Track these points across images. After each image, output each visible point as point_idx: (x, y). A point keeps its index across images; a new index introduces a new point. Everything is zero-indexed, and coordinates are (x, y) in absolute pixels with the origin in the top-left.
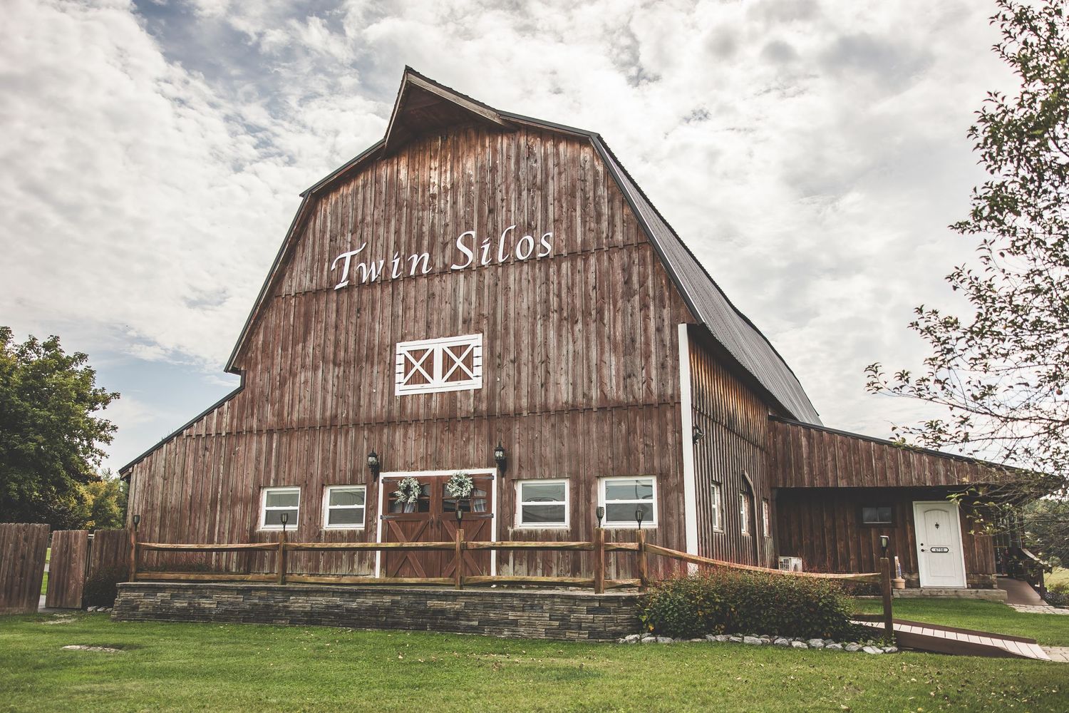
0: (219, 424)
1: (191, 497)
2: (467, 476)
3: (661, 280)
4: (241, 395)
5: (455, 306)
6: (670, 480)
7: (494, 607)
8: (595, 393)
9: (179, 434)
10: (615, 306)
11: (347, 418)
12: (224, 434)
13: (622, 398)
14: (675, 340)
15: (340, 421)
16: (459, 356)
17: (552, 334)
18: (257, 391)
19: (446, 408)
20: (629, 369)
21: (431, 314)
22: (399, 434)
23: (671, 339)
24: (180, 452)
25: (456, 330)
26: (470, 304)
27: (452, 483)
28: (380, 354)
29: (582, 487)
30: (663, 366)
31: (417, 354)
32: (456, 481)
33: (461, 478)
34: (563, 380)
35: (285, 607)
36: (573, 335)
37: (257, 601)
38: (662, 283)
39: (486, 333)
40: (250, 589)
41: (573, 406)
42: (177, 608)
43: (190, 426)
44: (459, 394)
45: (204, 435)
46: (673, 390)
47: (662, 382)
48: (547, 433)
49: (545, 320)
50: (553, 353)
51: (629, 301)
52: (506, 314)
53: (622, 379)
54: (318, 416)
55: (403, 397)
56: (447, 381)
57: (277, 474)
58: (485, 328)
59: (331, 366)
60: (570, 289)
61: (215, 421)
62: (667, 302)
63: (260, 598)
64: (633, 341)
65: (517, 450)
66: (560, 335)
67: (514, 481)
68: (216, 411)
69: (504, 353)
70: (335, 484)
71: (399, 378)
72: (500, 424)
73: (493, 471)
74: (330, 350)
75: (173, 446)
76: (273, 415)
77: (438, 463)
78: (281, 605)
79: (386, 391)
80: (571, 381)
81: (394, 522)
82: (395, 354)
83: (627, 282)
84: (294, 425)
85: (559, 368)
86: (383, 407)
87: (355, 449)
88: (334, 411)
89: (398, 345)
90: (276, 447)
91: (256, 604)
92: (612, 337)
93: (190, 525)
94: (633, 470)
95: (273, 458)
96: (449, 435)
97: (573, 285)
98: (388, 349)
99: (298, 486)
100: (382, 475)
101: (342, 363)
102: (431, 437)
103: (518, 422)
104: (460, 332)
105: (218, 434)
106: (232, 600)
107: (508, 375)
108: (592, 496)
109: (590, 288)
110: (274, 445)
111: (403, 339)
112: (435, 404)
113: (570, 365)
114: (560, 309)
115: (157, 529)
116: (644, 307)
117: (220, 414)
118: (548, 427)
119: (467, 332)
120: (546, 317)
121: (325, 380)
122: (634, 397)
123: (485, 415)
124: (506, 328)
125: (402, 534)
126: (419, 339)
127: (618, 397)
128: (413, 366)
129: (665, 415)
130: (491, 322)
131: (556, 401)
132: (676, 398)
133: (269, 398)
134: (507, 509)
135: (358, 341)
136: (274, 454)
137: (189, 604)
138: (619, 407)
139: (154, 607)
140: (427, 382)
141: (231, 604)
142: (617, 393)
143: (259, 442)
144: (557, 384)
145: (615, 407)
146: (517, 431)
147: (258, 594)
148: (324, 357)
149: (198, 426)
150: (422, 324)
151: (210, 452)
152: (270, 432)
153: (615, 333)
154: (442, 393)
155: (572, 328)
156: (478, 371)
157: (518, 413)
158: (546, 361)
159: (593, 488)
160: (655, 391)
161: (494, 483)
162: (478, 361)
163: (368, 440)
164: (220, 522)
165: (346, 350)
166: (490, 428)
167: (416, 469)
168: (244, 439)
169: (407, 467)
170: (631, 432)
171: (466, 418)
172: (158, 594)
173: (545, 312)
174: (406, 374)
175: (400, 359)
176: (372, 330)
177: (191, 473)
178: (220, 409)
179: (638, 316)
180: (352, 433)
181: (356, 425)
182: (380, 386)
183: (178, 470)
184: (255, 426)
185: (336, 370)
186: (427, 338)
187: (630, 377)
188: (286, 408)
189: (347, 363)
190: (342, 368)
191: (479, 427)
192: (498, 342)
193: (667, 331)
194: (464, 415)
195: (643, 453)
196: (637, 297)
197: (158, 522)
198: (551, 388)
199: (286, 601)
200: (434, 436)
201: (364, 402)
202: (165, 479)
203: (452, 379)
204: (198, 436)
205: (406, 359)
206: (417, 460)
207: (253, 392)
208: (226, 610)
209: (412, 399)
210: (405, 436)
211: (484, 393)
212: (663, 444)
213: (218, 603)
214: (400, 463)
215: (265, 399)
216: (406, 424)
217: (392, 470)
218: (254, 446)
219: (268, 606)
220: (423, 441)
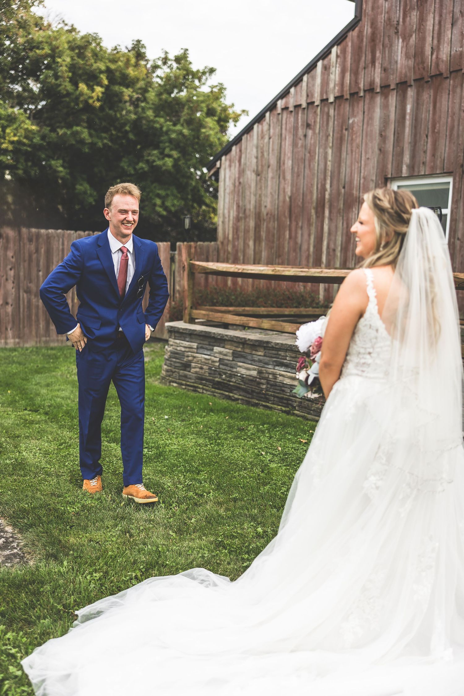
0: (325, 83)
1: (290, 198)
4: (355, 33)
9: (272, 107)
12: (331, 99)
18: (381, 19)
24: (274, 133)
42: (242, 377)
43: (285, 94)
45: (304, 105)
57: (413, 157)
61: (318, 81)
68: (320, 64)
75: (265, 127)
76: (407, 56)
84: (443, 68)
90: (412, 110)
93: (290, 237)
95: (407, 130)
99: (449, 173)
105: (324, 101)
110: (409, 108)
115: (251, 243)
117: (326, 68)
133: (400, 28)
136: (408, 123)
137: (260, 372)
139: (210, 369)
143: (385, 106)
149: (296, 92)
151: (314, 130)
152: (403, 86)
164: (330, 234)
168: (361, 104)
172: (216, 349)
177: (289, 163)
178: (326, 61)
183: (273, 161)
184: (378, 80)
188: (429, 39)
197: (252, 234)
202: (258, 174)
204: (298, 107)
207: (373, 24)
215: (393, 31)
218: (378, 113)
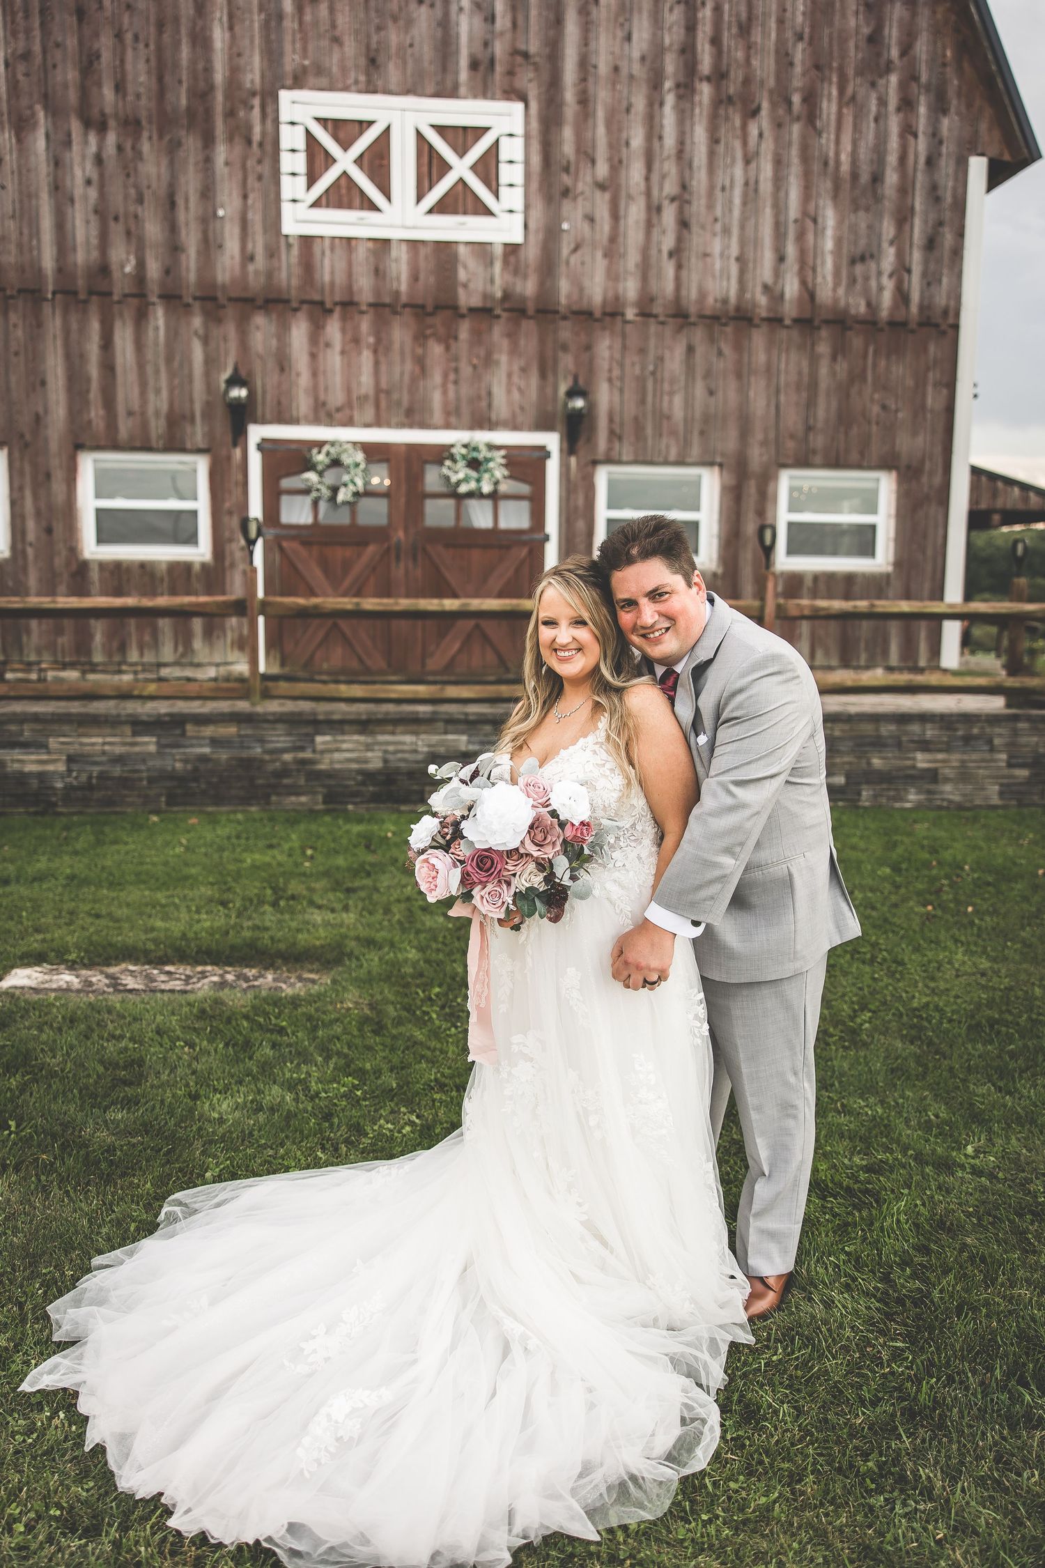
2: (491, 447)
3: (944, 48)
5: (446, 14)
6: (925, 479)
7: (878, 743)
8: (791, 288)
10: (842, 91)
11: (140, 276)
13: (842, 303)
14: (960, 191)
15: (120, 286)
16: (461, 152)
17: (700, 134)
19: (428, 279)
20: (863, 242)
21: (379, 28)
22: (299, 333)
23: (954, 189)
25: (449, 84)
26: (491, 19)
27: (454, 461)
28: (230, 114)
29: (751, 488)
30: (931, 244)
31: (344, 130)
32: (464, 457)
33: (476, 449)
34: (716, 246)
35: (303, 762)
36: (745, 143)
37: (207, 750)
38: (944, 56)
39: (534, 105)
40: (178, 722)
41: (738, 309)
44: (462, 250)
46: (949, 298)
47: (930, 280)
48: (675, 362)
49: (680, 97)
50: (700, 179)
51: (873, 85)
52: (585, 66)
53: (845, 262)
54: (48, 262)
55: (307, 241)
56: (430, 211)
58: (533, 93)
59: (75, 126)
60: (745, 29)
62: (954, 102)
63: (215, 742)
64: (877, 178)
65: (604, 396)
66: (714, 140)
67: (595, 463)
69: (577, 163)
70: (116, 446)
71: (291, 187)
72: (566, 332)
73: (551, 441)
74: (70, 74)
77: (410, 412)
78: (288, 757)
79: (255, 217)
80: (734, 250)
81: (295, 545)
82: (276, 122)
83: (875, 39)
85: (711, 219)
86: (248, 258)
87: (169, 359)
88: (95, 254)
89: (285, 96)
91: (203, 759)
92: (832, 163)
94: (854, 456)
96: (436, 350)
97: (750, 19)
98: (256, 102)
100: (256, 433)
101: (112, 123)
102: (388, 349)
103: (607, 333)
104: (463, 90)
106: (119, 750)
107: (591, 219)
108: (769, 506)
109: (789, 34)
111: (298, 82)
112: (400, 266)
113: (736, 213)
114: (719, 76)
116: (907, 104)
118: (679, 351)
119: (483, 91)
120: (686, 89)
121: (57, 163)
122: (869, 304)
123: (531, 309)
124: (584, 100)
125: (318, 572)
126: (346, 89)
127: (836, 300)
128: (330, 160)
129: (925, 350)
130: (546, 76)
131: (702, 295)
132: (951, 314)
134: (581, 525)
135: (162, 69)
138: (840, 322)
140: (374, 207)
141: (119, 759)
142: (834, 290)
144: (706, 255)
145: (827, 322)
146: (606, 354)
147: (209, 731)
148: (46, 96)
150: (351, 48)
153: (837, 154)
154: (414, 244)
155: (744, 127)
156: (513, 198)
157: (613, 313)
158: (683, 197)
159: (770, 489)
160: (915, 297)
161: (553, 469)
162: (512, 173)
163: (206, 340)
165: (119, 88)
166: (542, 341)
167: (349, 423)
169: (323, 414)
170: (857, 377)
171: (484, 313)
173: (682, 79)
174: (312, 180)
175: (291, 138)
176: (201, 41)
179: (894, 124)
180: (159, 317)
181: (171, 298)
182: (237, 202)
185: (93, 139)
186: (371, 89)
187: (863, 259)
189: (131, 125)
190: (111, 138)
191: (512, 335)
192: (568, 133)
193: (946, 166)
194: (476, 301)
195: (877, 423)
196: (894, 79)
198: (694, 262)
199: (302, 749)
200: (397, 346)
201: (191, 239)
203: (441, 207)
205: (310, 137)
206: (349, 404)
208: (102, 776)
209: (332, 249)
210: (316, 337)
211: (532, 254)
212: (919, 409)
213: (71, 759)
214: (303, 404)
216: (319, 310)
217: (283, 418)
219: (248, 764)
220: (366, 358)
